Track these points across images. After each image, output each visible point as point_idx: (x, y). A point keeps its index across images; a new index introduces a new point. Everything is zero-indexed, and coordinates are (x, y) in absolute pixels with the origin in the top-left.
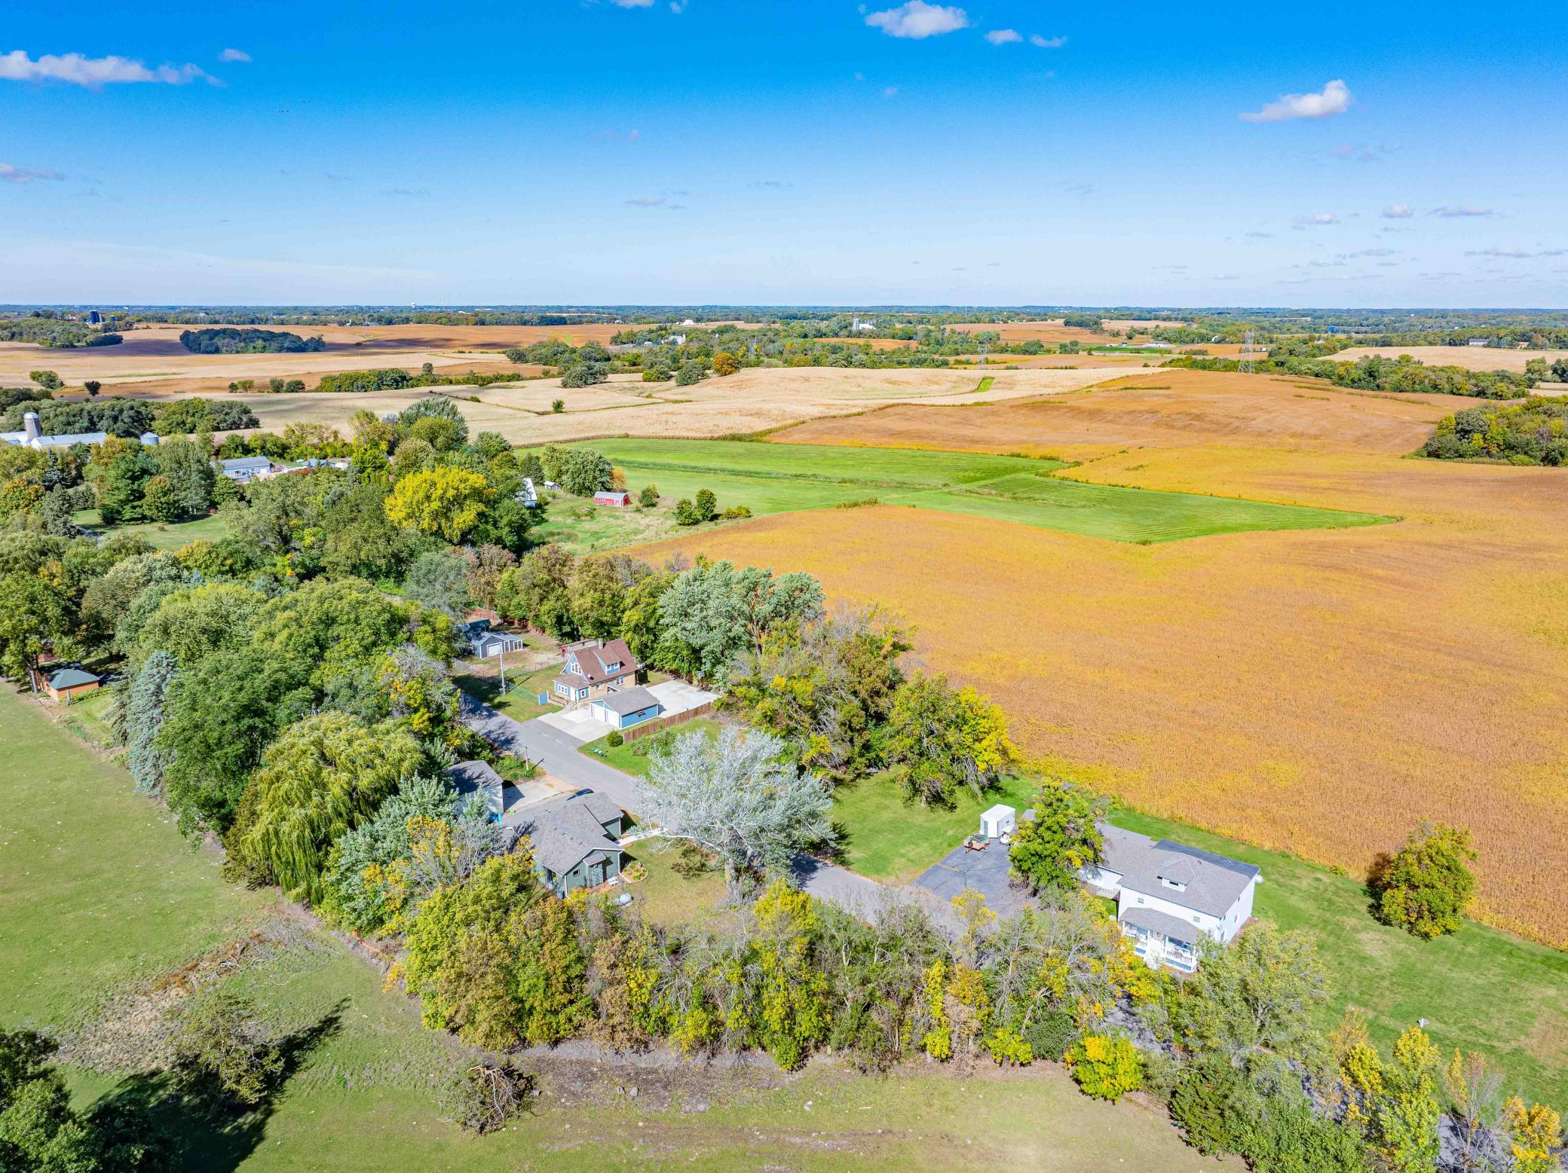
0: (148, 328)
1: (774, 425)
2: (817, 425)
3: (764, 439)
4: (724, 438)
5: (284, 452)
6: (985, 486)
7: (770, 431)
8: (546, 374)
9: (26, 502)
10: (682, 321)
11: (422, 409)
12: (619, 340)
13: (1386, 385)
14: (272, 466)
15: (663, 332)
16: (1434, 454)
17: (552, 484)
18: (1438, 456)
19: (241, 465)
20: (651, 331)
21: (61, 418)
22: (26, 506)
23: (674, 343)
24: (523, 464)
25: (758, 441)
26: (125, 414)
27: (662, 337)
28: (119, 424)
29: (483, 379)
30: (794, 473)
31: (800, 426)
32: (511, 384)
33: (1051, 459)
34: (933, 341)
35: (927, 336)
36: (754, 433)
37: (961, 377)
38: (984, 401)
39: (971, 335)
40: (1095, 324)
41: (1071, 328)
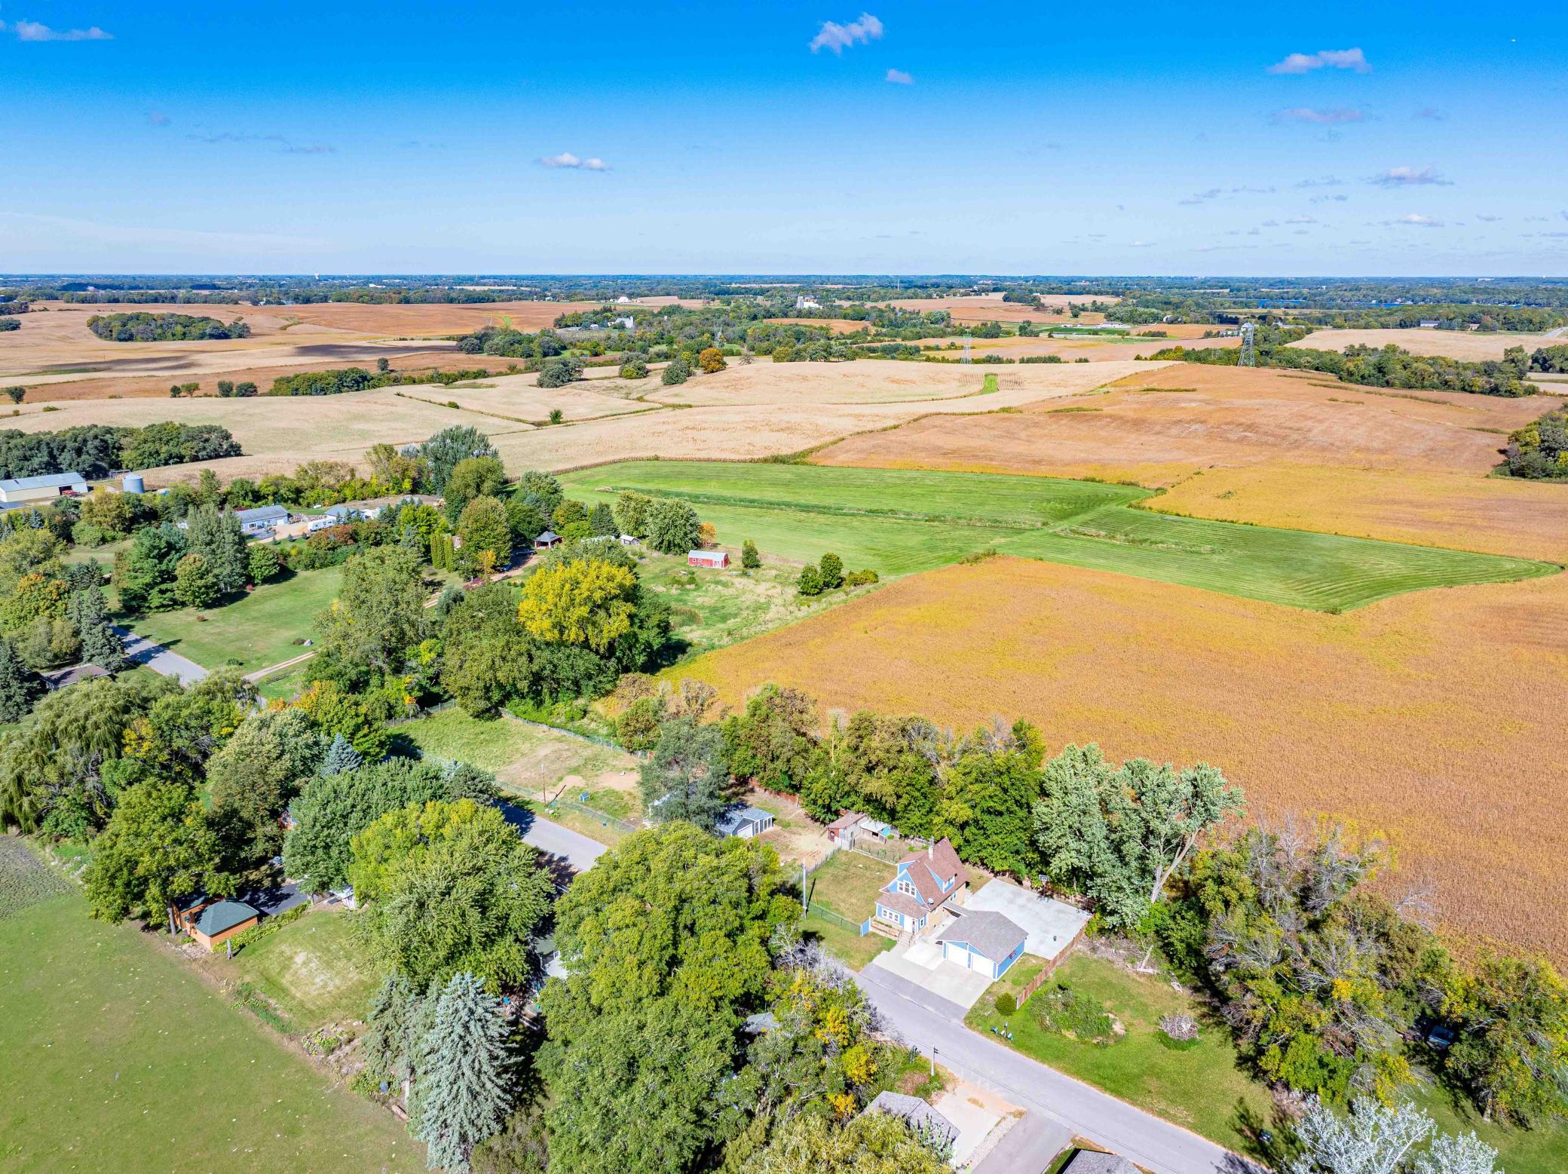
0: (45, 309)
1: (814, 443)
2: (860, 443)
3: (809, 459)
4: (765, 461)
5: (298, 497)
6: (1085, 524)
7: (811, 451)
8: (513, 370)
9: (48, 603)
10: (616, 297)
11: (448, 441)
12: (563, 323)
13: (1397, 382)
14: (289, 516)
15: (609, 314)
16: (1520, 473)
17: (631, 538)
18: (1523, 476)
19: (257, 518)
20: (596, 313)
21: (15, 453)
22: (48, 608)
23: (622, 327)
24: (594, 514)
25: (804, 464)
26: (90, 445)
27: (608, 319)
28: (83, 457)
29: (448, 377)
30: (869, 508)
31: (840, 444)
32: (479, 381)
33: (1131, 484)
34: (886, 322)
35: (880, 316)
36: (795, 454)
37: (962, 374)
38: (1008, 406)
39: (921, 314)
40: (1034, 300)
41: (1010, 304)
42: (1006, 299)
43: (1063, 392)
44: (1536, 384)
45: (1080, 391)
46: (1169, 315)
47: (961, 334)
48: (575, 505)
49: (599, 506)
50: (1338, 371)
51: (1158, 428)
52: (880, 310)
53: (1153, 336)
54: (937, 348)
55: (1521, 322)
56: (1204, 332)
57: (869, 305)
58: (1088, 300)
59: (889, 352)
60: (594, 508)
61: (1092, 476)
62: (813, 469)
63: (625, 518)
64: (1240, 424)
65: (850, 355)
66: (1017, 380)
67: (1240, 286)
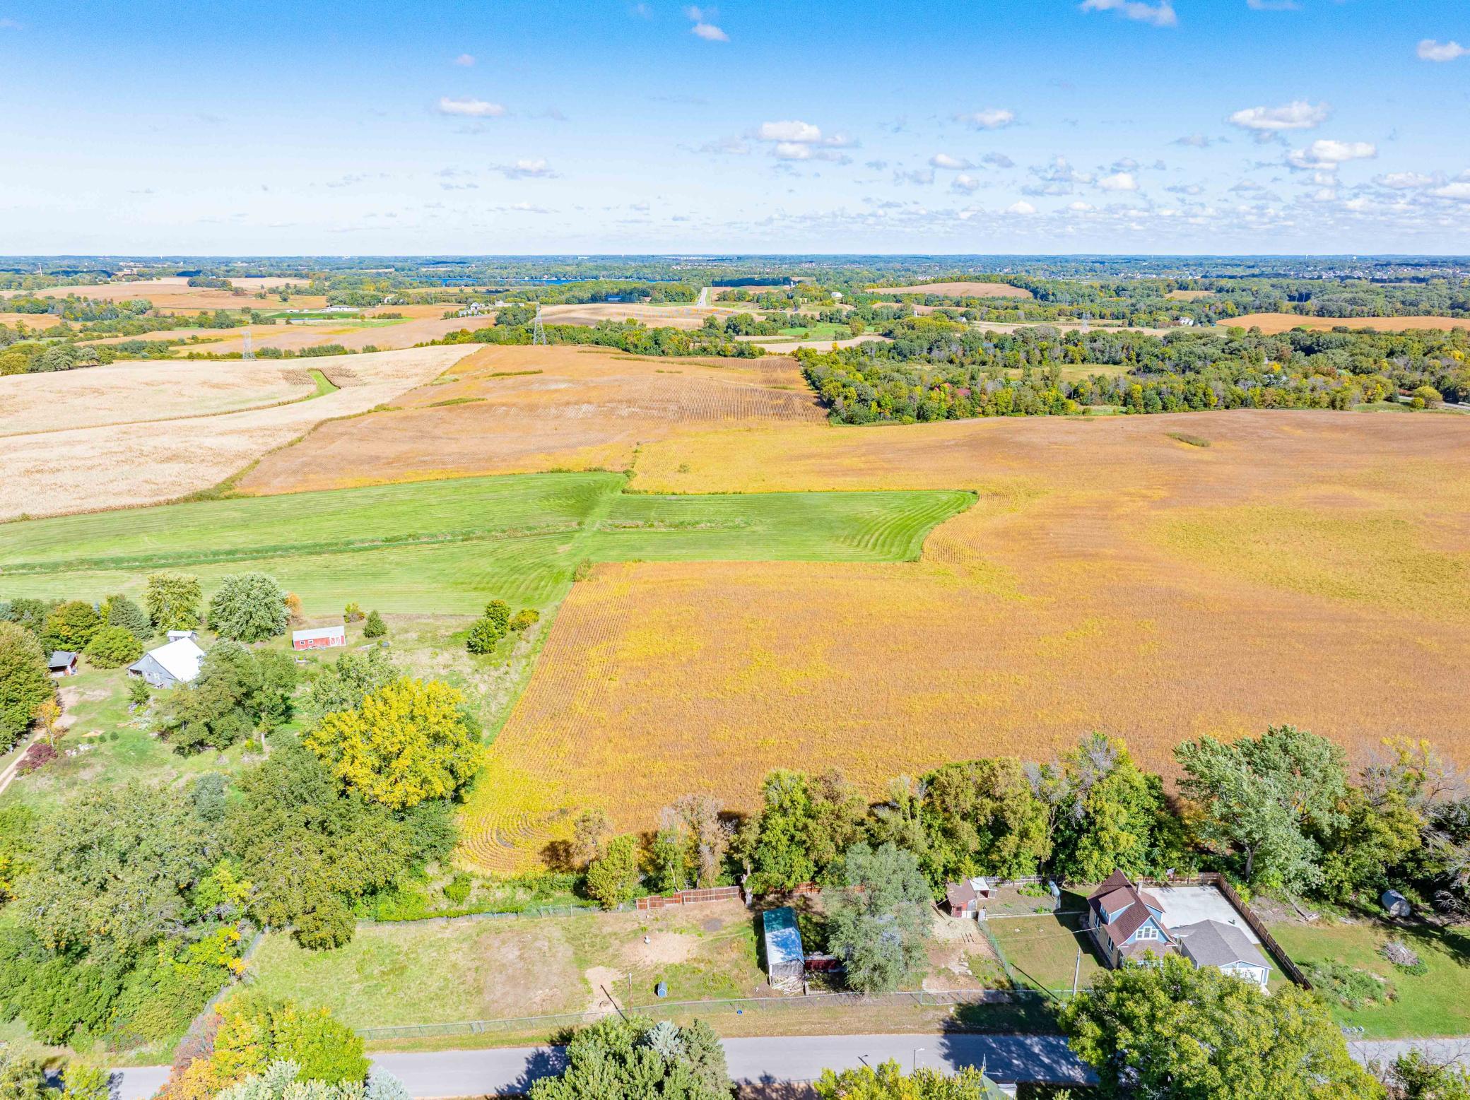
3: (241, 491)
4: (186, 500)
6: (610, 516)
7: (232, 480)
16: (848, 421)
18: (853, 423)
25: (241, 496)
31: (259, 468)
33: (596, 470)
35: (69, 309)
36: (217, 486)
37: (283, 371)
38: (380, 402)
39: (116, 303)
40: (225, 285)
41: (199, 289)
42: (192, 284)
43: (411, 383)
44: (761, 346)
45: (427, 381)
46: (390, 297)
47: (186, 324)
48: (82, 606)
49: (110, 600)
50: (617, 344)
51: (553, 411)
52: (63, 300)
53: (389, 318)
54: (182, 343)
55: (677, 294)
56: (443, 312)
57: (40, 295)
58: (280, 283)
59: (135, 351)
60: (105, 604)
61: (556, 467)
62: (256, 501)
63: (166, 610)
64: (620, 401)
65: (105, 357)
66: (347, 374)
67: (399, 265)
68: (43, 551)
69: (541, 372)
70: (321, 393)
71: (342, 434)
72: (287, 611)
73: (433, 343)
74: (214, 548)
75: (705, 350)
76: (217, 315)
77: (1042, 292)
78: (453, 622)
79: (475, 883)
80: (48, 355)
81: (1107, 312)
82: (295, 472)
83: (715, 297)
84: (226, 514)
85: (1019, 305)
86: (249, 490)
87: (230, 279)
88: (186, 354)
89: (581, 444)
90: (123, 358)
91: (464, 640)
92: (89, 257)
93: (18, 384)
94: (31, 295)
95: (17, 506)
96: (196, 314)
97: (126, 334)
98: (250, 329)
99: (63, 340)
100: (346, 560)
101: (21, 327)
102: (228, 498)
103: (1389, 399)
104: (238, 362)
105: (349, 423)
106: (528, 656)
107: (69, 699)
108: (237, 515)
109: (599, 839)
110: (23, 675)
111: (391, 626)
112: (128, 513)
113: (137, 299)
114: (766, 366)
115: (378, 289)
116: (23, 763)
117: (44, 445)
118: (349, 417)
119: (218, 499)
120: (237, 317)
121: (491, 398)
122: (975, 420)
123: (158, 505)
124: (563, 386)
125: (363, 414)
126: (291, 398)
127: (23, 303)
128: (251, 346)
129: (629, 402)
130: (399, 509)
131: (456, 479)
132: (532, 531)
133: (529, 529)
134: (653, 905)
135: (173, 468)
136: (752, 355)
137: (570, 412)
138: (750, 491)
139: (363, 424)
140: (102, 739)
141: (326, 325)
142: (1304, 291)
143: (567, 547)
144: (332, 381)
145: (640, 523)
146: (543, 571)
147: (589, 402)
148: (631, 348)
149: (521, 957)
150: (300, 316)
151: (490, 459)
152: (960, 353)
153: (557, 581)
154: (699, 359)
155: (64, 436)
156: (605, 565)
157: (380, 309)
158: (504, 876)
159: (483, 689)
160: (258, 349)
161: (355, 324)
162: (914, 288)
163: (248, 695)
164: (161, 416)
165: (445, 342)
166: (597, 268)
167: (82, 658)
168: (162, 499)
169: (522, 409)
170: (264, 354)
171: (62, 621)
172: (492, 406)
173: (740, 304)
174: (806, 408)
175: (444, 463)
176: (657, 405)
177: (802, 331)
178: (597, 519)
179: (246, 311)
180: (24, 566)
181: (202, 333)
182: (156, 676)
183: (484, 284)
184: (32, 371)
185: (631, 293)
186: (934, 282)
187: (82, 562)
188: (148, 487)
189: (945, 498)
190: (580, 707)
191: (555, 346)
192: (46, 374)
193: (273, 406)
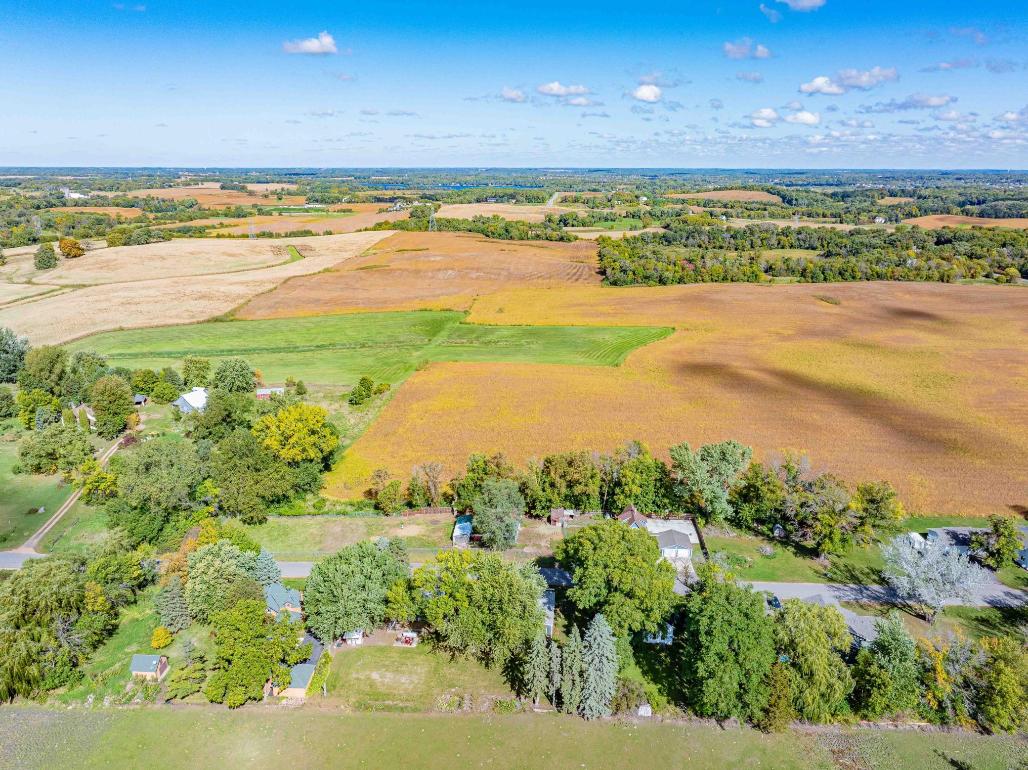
2: (263, 302)
3: (238, 317)
4: (208, 321)
7: (234, 311)
16: (614, 284)
25: (237, 320)
30: (314, 344)
31: (251, 304)
33: (448, 310)
34: (153, 208)
35: (147, 204)
36: (226, 314)
37: (271, 246)
38: (326, 267)
39: (175, 201)
40: (243, 188)
41: (227, 191)
42: (223, 188)
43: (347, 255)
44: (577, 234)
45: (357, 254)
46: (346, 198)
47: (217, 215)
48: (150, 372)
49: (164, 370)
50: (483, 232)
51: (430, 274)
52: (144, 199)
53: (344, 211)
54: (214, 227)
55: (534, 198)
56: (378, 208)
57: (130, 195)
58: (277, 187)
59: (185, 232)
60: (162, 372)
61: (423, 307)
62: (247, 323)
63: (192, 376)
64: (473, 269)
65: (167, 237)
66: (310, 249)
67: (358, 174)
68: (130, 347)
69: (427, 249)
70: (293, 260)
71: (301, 286)
72: (254, 379)
73: (366, 230)
74: (222, 348)
75: (538, 236)
76: (236, 208)
77: (788, 198)
78: (344, 389)
79: (328, 503)
80: (134, 235)
81: (828, 213)
82: (270, 307)
83: (560, 200)
84: (229, 330)
85: (768, 207)
86: (244, 317)
87: (246, 185)
88: (215, 234)
89: (442, 294)
90: (178, 237)
91: (348, 399)
92: (160, 169)
93: (117, 253)
94: (125, 195)
95: (117, 323)
96: (224, 208)
97: (181, 221)
98: (257, 218)
99: (143, 225)
100: (294, 356)
101: (119, 216)
102: (231, 321)
103: (987, 276)
104: (245, 241)
105: (305, 279)
106: (380, 407)
107: (143, 417)
108: (236, 330)
109: (385, 481)
110: (122, 401)
111: (310, 390)
112: (176, 328)
113: (189, 198)
114: (576, 248)
115: (340, 192)
116: (121, 443)
117: (131, 289)
118: (306, 275)
119: (226, 321)
120: (249, 210)
121: (393, 266)
122: (697, 284)
123: (192, 324)
124: (438, 258)
125: (315, 274)
126: (274, 263)
127: (119, 201)
128: (255, 230)
129: (478, 269)
130: (328, 329)
131: (364, 313)
132: (402, 344)
133: (400, 342)
134: (409, 514)
135: (204, 303)
136: (569, 240)
137: (440, 275)
138: (536, 324)
139: (313, 280)
140: (158, 435)
141: (304, 216)
142: (982, 198)
143: (418, 353)
144: (300, 253)
145: (465, 341)
146: (401, 365)
147: (452, 269)
148: (490, 234)
149: (342, 531)
150: (288, 210)
151: (385, 302)
152: (707, 241)
153: (407, 370)
154: (534, 242)
155: (140, 284)
156: (437, 363)
157: (339, 206)
158: (343, 500)
159: (352, 421)
160: (258, 232)
161: (322, 216)
162: (699, 194)
163: (229, 416)
164: (198, 273)
165: (374, 229)
166: (488, 178)
167: (149, 399)
168: (194, 320)
169: (411, 272)
170: (263, 235)
171: (140, 379)
172: (392, 270)
173: (576, 204)
174: (589, 276)
175: (358, 304)
176: (495, 271)
177: (610, 223)
178: (439, 339)
179: (255, 206)
180: (120, 355)
181: (226, 221)
182: (185, 408)
183: (411, 189)
184: (125, 244)
185: (503, 197)
186: (715, 190)
187: (151, 353)
188: (188, 313)
189: (654, 331)
190: (400, 431)
191: (443, 233)
192: (133, 247)
193: (263, 268)
